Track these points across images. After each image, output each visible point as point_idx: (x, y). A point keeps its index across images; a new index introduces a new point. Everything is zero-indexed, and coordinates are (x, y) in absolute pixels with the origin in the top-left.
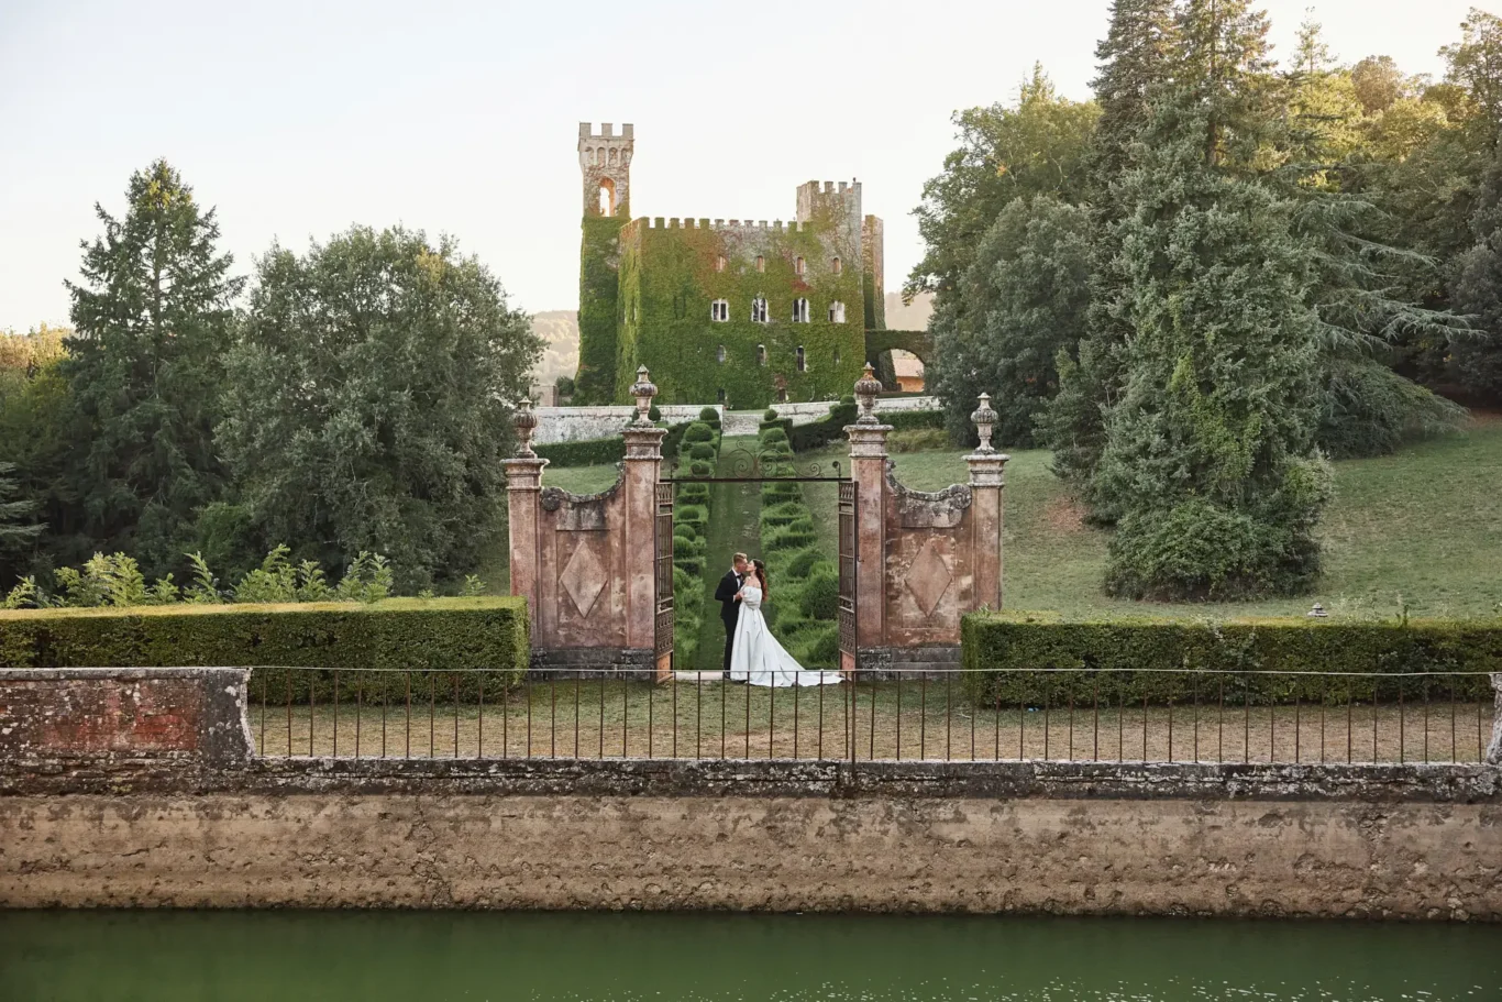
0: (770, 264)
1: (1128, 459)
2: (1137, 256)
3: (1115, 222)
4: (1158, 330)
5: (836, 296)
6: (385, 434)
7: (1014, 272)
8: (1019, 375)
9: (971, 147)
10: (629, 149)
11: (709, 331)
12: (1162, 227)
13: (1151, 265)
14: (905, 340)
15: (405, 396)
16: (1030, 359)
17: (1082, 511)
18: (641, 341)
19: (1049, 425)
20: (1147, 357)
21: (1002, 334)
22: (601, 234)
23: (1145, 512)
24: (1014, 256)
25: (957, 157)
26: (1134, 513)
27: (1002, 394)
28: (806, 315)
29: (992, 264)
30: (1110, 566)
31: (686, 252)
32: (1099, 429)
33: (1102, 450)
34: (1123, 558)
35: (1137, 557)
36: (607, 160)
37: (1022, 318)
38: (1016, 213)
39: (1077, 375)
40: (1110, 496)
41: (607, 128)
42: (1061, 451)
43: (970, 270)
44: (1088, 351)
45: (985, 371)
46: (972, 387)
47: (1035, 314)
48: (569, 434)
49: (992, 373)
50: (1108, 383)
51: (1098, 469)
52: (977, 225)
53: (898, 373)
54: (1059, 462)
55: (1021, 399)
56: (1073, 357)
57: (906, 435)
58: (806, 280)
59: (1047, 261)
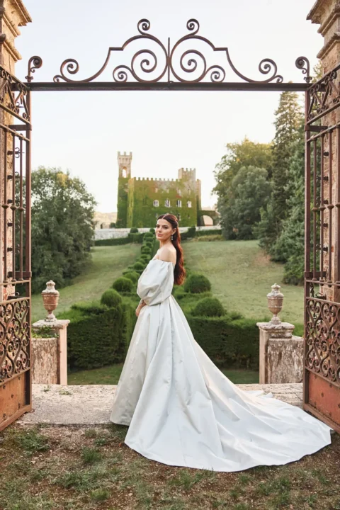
0: (170, 191)
1: (292, 238)
2: (296, 168)
3: (288, 158)
5: (188, 200)
6: (47, 231)
7: (243, 188)
8: (245, 218)
9: (229, 154)
10: (131, 159)
11: (153, 209)
13: (301, 172)
14: (208, 213)
15: (53, 219)
16: (248, 213)
17: (269, 257)
18: (134, 212)
19: (258, 231)
20: (299, 203)
21: (240, 206)
22: (123, 182)
23: (298, 255)
24: (243, 183)
25: (225, 157)
26: (294, 256)
27: (239, 224)
28: (180, 205)
29: (237, 186)
30: (286, 274)
31: (147, 187)
32: (274, 231)
33: (276, 238)
34: (291, 271)
35: (296, 271)
36: (125, 162)
37: (246, 201)
38: (243, 171)
39: (266, 215)
40: (279, 252)
41: (125, 153)
42: (262, 239)
43: (230, 187)
44: (270, 208)
45: (234, 217)
46: (230, 222)
47: (250, 200)
48: (112, 236)
49: (237, 218)
50: (278, 217)
51: (275, 244)
52: (231, 176)
53: (206, 223)
54: (261, 243)
55: (245, 225)
56: (265, 209)
57: (210, 237)
58: (180, 195)
59: (254, 184)
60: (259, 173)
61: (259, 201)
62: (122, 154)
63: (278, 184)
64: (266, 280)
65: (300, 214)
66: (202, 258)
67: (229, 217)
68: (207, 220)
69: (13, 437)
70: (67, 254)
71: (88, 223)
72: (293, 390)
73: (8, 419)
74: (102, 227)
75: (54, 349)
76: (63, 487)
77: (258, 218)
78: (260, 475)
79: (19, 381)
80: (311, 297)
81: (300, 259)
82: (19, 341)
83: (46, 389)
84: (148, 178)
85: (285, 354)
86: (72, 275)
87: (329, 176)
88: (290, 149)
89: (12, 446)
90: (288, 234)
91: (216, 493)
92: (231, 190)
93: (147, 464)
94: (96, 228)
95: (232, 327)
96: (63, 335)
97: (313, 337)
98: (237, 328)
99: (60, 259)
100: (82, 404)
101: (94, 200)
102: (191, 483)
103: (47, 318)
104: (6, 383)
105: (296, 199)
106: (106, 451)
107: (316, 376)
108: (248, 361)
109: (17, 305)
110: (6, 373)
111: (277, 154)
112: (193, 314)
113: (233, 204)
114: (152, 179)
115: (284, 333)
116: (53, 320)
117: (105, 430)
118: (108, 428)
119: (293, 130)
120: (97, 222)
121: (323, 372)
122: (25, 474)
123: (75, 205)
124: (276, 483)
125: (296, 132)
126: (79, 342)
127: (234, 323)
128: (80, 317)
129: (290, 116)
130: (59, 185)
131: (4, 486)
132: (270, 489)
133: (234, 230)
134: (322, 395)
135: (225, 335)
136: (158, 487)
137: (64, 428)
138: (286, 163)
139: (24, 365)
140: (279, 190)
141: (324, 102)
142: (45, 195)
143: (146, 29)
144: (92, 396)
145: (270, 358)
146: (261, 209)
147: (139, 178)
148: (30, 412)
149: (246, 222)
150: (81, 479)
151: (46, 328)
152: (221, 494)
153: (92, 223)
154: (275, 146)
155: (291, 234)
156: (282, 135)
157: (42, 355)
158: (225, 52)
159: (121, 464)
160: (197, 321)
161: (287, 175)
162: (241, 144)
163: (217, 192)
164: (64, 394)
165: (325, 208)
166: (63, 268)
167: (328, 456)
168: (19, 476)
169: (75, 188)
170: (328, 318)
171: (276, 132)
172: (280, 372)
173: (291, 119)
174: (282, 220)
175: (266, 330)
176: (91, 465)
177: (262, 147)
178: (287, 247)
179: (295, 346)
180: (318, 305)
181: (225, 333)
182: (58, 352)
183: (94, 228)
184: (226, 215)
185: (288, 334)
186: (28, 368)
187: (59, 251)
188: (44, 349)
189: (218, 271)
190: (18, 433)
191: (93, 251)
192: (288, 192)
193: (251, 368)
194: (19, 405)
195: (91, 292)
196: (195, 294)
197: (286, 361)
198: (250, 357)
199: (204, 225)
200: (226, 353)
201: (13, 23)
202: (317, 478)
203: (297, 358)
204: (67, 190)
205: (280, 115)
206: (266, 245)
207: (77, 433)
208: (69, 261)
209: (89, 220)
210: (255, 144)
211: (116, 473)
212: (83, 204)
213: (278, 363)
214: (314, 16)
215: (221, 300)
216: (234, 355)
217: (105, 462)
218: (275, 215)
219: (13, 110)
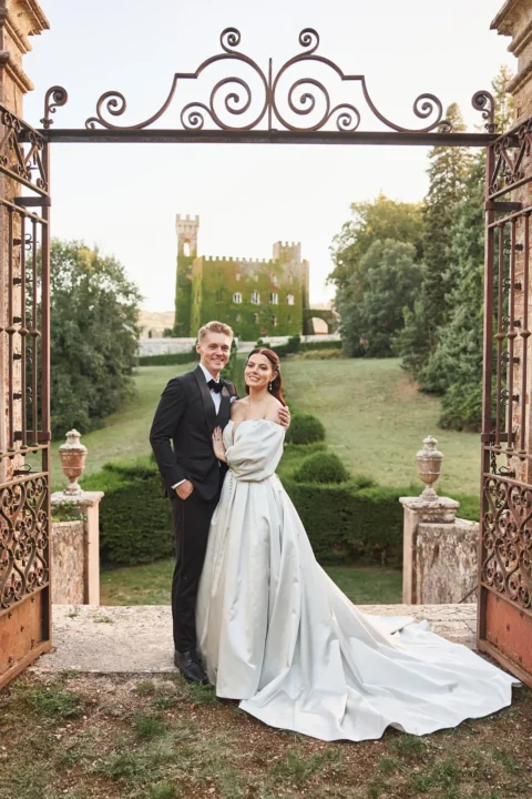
0: (260, 277)
1: (454, 355)
2: (461, 244)
3: (449, 228)
4: (473, 285)
5: (289, 293)
6: (62, 343)
7: (376, 274)
8: (379, 323)
9: (354, 220)
10: (197, 226)
11: (232, 307)
12: (475, 229)
13: (469, 250)
14: (319, 314)
15: (72, 323)
16: (384, 315)
17: (417, 386)
18: (202, 311)
19: (399, 343)
20: (465, 301)
21: (370, 303)
22: (185, 263)
23: (463, 384)
24: (376, 267)
25: (348, 225)
26: (457, 384)
27: (370, 332)
28: (276, 301)
29: (366, 270)
30: (444, 413)
31: (223, 272)
32: (426, 345)
33: (428, 356)
34: (451, 409)
35: (460, 408)
36: (188, 231)
37: (381, 295)
38: (378, 247)
39: (413, 319)
40: (433, 378)
41: (188, 216)
42: (406, 357)
43: (355, 273)
44: (419, 307)
45: (362, 321)
46: (356, 329)
47: (387, 294)
48: (166, 351)
49: (366, 321)
50: (432, 322)
51: (426, 364)
52: (357, 255)
53: (316, 330)
54: (405, 362)
55: (378, 334)
56: (412, 309)
57: (323, 352)
58: (276, 285)
59: (393, 268)
60: (402, 251)
61: (403, 295)
62: (183, 218)
63: (433, 269)
64: (412, 423)
65: (466, 317)
66: (310, 386)
67: (354, 321)
68: (319, 325)
69: (24, 694)
70: (95, 380)
71: (128, 328)
72: (461, 616)
73: (16, 665)
74: (150, 335)
75: (79, 539)
76: (106, 778)
77: (400, 323)
78: (412, 758)
79: (32, 604)
80: (491, 474)
81: (466, 390)
82: (32, 541)
83: (73, 612)
84: (224, 258)
85: (444, 548)
86: (104, 413)
87: (523, 282)
88: (451, 214)
89: (23, 711)
90: (447, 350)
91: (345, 787)
92: (357, 278)
93: (236, 740)
94: (141, 337)
95: (358, 500)
96: (93, 516)
97: (494, 537)
98: (366, 501)
99: (85, 388)
100: (130, 639)
101: (138, 293)
102: (307, 772)
103: (68, 489)
104: (13, 610)
105: (461, 294)
106: (171, 718)
107: (498, 598)
108: (383, 554)
109: (30, 486)
110: (13, 594)
111: (431, 221)
112: (296, 478)
113: (361, 300)
114: (231, 258)
115: (442, 514)
116: (77, 492)
117: (169, 682)
118: (172, 679)
119: (457, 183)
120: (142, 328)
121: (509, 592)
122: (47, 756)
123: (107, 300)
124: (437, 772)
125: (463, 186)
126: (116, 522)
127: (362, 493)
128: (117, 483)
129: (453, 160)
130: (83, 269)
131: (14, 777)
132: (428, 782)
133: (361, 341)
134: (508, 628)
135: (348, 512)
136: (254, 777)
137: (103, 679)
138: (445, 236)
139: (40, 580)
140: (434, 278)
141: (517, 167)
142: (60, 285)
143: (234, 44)
144: (146, 625)
145: (421, 553)
146: (405, 308)
147: (211, 257)
148: (48, 652)
149: (381, 329)
150: (134, 765)
151: (66, 505)
152: (353, 790)
153: (135, 329)
154: (428, 208)
155: (453, 350)
156: (440, 190)
157: (61, 549)
158: (360, 82)
159: (196, 740)
160: (302, 489)
161: (447, 255)
162: (373, 203)
163: (334, 280)
164: (101, 621)
165: (515, 336)
166: (90, 401)
167: (518, 726)
168: (37, 759)
169: (108, 272)
170: (518, 508)
171: (431, 184)
172: (436, 577)
173: (454, 164)
174: (439, 327)
175: (415, 509)
176: (148, 741)
177: (407, 208)
178: (445, 370)
179: (461, 538)
180: (502, 487)
181: (347, 508)
182: (85, 544)
183: (138, 337)
184: (349, 319)
185: (449, 517)
186: (46, 584)
187: (82, 374)
188: (64, 539)
189: (335, 407)
190: (32, 689)
191: (136, 374)
192: (448, 282)
193: (387, 564)
194: (33, 641)
195: (133, 441)
196: (301, 446)
197: (445, 560)
198: (387, 547)
199: (313, 333)
200: (349, 541)
201: (20, 33)
202: (500, 763)
203: (463, 556)
204: (95, 276)
205: (436, 157)
206: (413, 365)
207: (124, 687)
208: (99, 390)
209: (130, 325)
210: (397, 204)
211: (187, 756)
212: (120, 299)
213: (433, 562)
214: (502, 24)
215: (340, 455)
216: (362, 543)
217: (171, 735)
218: (427, 318)
219: (20, 175)
